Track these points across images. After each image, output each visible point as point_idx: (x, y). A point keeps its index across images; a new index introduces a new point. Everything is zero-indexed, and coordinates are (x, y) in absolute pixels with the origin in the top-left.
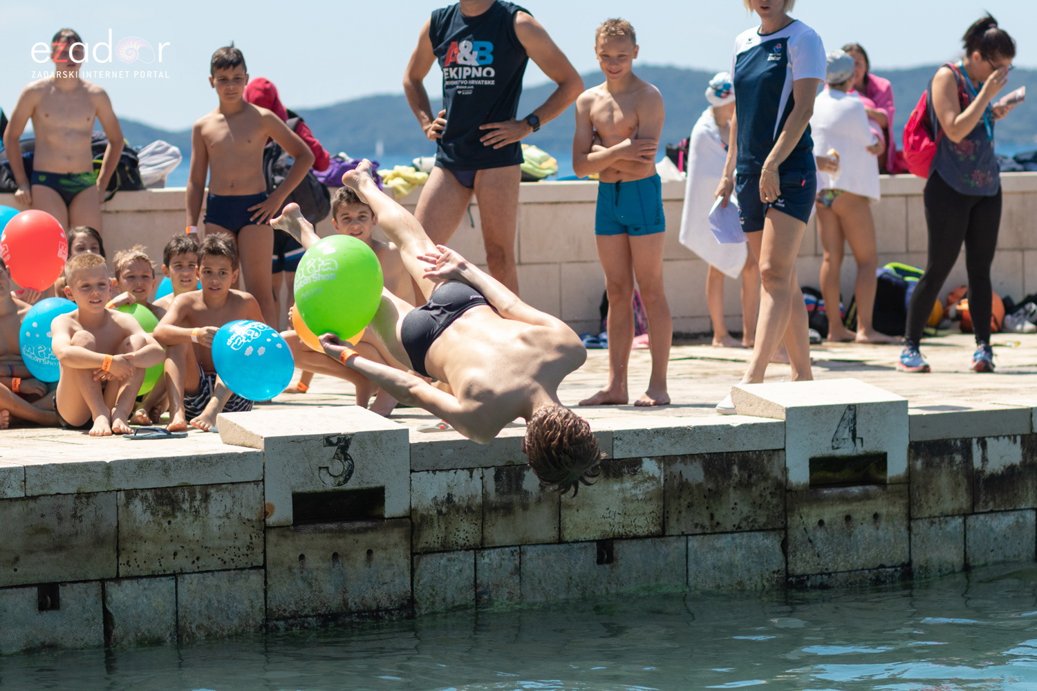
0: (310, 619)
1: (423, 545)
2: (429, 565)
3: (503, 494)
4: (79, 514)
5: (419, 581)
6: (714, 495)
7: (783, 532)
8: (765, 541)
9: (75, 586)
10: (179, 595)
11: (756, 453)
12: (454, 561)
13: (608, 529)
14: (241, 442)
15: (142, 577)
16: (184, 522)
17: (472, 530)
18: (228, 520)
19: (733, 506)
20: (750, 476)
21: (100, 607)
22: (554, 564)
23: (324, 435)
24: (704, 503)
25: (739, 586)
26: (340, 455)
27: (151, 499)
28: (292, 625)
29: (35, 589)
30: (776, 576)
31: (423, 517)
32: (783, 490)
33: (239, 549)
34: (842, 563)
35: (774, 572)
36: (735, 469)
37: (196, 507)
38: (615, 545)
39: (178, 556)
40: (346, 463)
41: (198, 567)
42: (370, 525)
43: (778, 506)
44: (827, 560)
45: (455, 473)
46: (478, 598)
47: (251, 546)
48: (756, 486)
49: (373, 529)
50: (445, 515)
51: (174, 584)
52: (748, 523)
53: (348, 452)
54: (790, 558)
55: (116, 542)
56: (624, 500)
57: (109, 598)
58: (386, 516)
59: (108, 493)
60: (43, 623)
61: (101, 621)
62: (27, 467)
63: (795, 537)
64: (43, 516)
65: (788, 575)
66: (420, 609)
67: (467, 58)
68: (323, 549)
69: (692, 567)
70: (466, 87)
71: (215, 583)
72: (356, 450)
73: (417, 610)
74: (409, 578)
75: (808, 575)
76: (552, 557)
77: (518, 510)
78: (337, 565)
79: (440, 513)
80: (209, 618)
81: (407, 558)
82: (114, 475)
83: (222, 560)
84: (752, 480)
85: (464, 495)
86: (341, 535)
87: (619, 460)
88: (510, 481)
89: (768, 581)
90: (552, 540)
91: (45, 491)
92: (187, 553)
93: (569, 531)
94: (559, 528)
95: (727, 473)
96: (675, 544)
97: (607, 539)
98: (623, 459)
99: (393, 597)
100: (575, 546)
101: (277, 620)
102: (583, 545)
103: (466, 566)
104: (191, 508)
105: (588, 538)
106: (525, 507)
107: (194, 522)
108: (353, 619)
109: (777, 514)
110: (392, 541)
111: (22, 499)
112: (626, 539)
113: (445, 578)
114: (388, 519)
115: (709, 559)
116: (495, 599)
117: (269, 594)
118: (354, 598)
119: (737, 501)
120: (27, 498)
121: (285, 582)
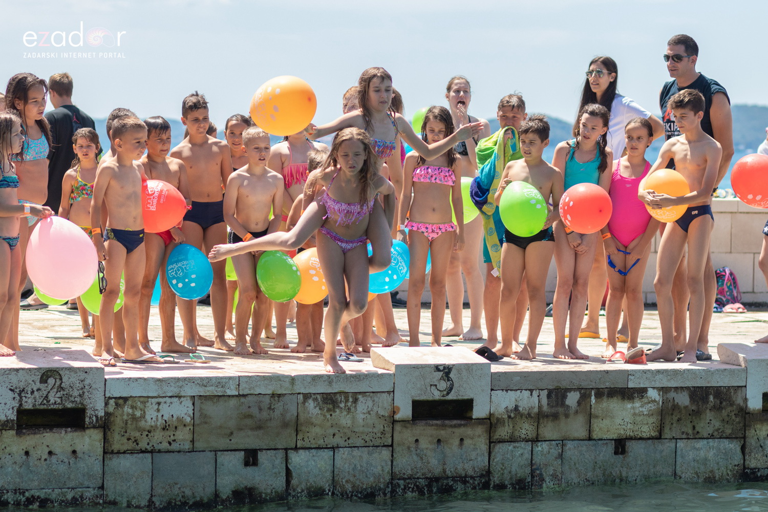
0: (421, 480)
1: (498, 437)
2: (502, 450)
3: (552, 407)
4: (272, 407)
5: (494, 459)
6: (696, 414)
7: (743, 440)
8: (730, 445)
9: (268, 451)
10: (335, 461)
11: (726, 388)
12: (518, 448)
13: (622, 432)
14: (383, 367)
15: (312, 448)
16: (341, 415)
17: (531, 429)
18: (369, 416)
19: (709, 421)
20: (721, 403)
21: (284, 465)
22: (585, 453)
23: (434, 365)
24: (689, 419)
25: (711, 473)
26: (445, 378)
27: (319, 400)
28: (409, 483)
29: (243, 453)
30: (736, 468)
31: (498, 419)
32: (744, 412)
33: (376, 434)
35: (735, 466)
36: (711, 398)
37: (349, 406)
38: (627, 443)
39: (336, 436)
40: (449, 383)
41: (349, 444)
42: (463, 422)
43: (739, 423)
45: (521, 392)
46: (533, 472)
47: (384, 432)
48: (725, 409)
49: (464, 425)
50: (513, 418)
51: (332, 453)
52: (719, 433)
53: (450, 376)
54: (747, 457)
55: (296, 425)
56: (634, 414)
57: (290, 461)
58: (474, 417)
59: (292, 395)
60: (247, 474)
61: (284, 474)
62: (241, 376)
63: (751, 444)
64: (249, 407)
65: (745, 468)
66: (495, 478)
68: (431, 436)
69: (679, 460)
71: (359, 454)
72: (455, 375)
73: (491, 478)
74: (487, 458)
75: (759, 469)
76: (584, 448)
77: (562, 418)
78: (440, 447)
79: (509, 417)
80: (355, 476)
81: (487, 445)
82: (297, 384)
83: (365, 440)
84: (723, 406)
85: (526, 406)
86: (443, 428)
87: (632, 388)
89: (731, 471)
90: (584, 438)
91: (252, 392)
92: (342, 435)
93: (596, 433)
94: (590, 431)
95: (705, 400)
96: (668, 444)
97: (621, 439)
98: (635, 388)
99: (476, 469)
100: (600, 442)
101: (399, 479)
102: (605, 442)
103: (526, 451)
104: (345, 406)
105: (609, 437)
106: (567, 416)
107: (347, 415)
108: (449, 481)
109: (739, 428)
110: (477, 434)
111: (236, 396)
112: (634, 439)
113: (511, 459)
114: (475, 419)
115: (691, 455)
116: (544, 474)
117: (394, 463)
118: (450, 468)
119: (711, 418)
120: (239, 396)
121: (405, 456)
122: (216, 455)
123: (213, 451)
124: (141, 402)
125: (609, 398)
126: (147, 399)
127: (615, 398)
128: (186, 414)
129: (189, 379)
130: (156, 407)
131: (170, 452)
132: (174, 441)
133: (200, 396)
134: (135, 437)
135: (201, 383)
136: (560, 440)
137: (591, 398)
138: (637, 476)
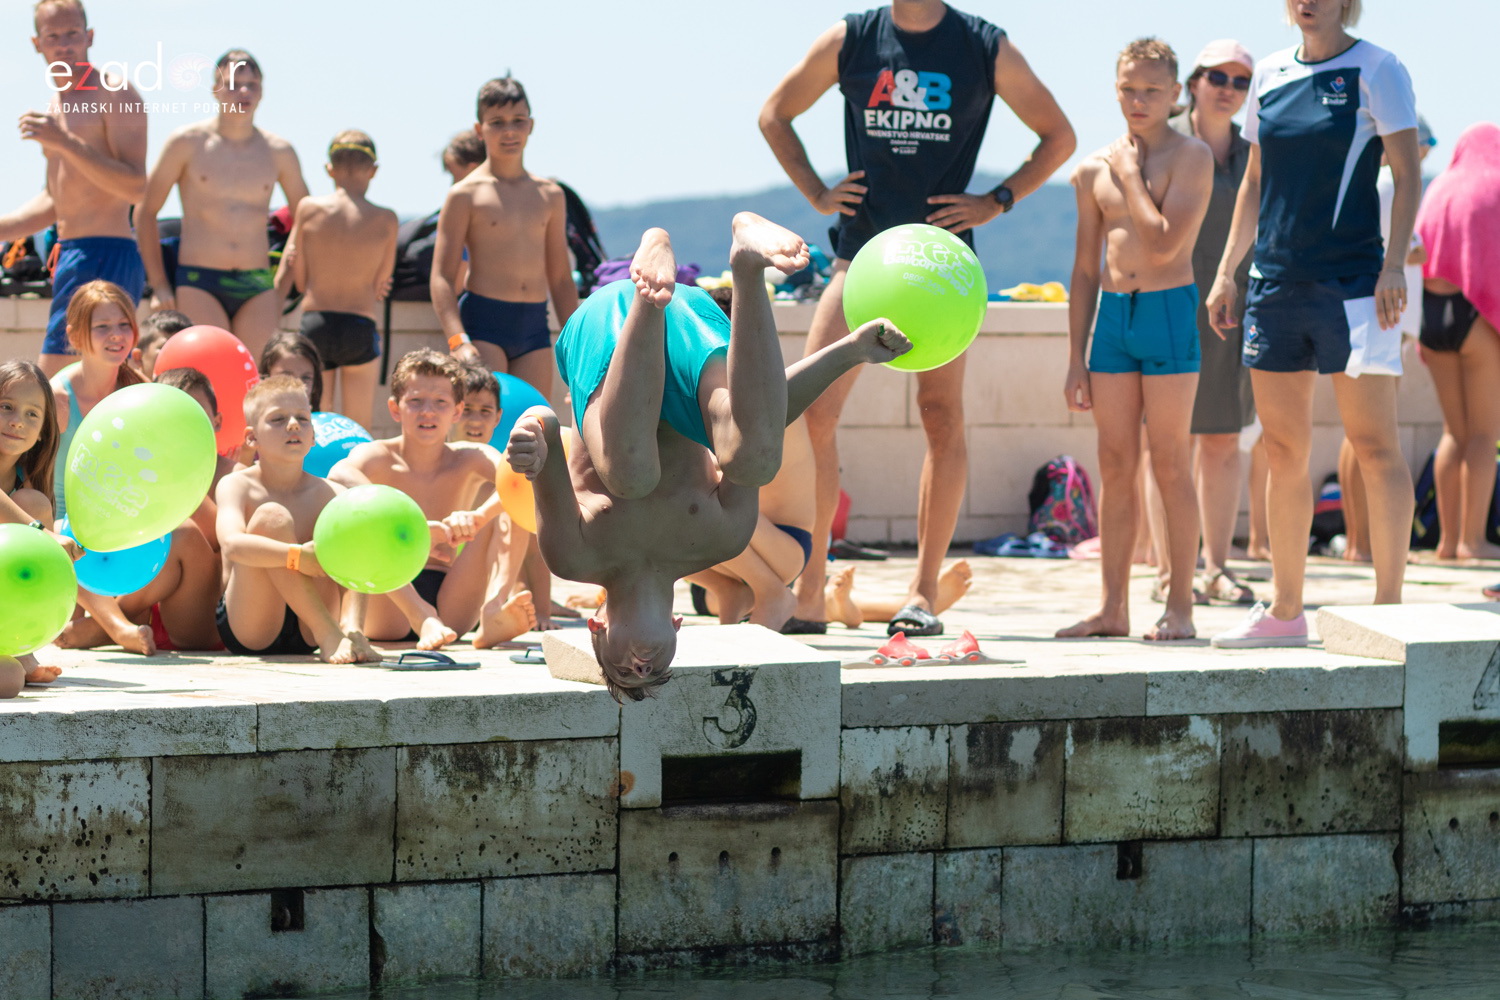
0: (683, 953)
1: (858, 843)
2: (866, 874)
3: (978, 766)
4: (337, 782)
5: (848, 898)
6: (1296, 776)
7: (1397, 836)
8: (1370, 849)
9: (328, 893)
10: (486, 912)
11: (1360, 714)
12: (903, 868)
13: (1135, 824)
14: (583, 676)
15: (430, 882)
16: (497, 798)
17: (931, 822)
18: (563, 797)
19: (1324, 793)
20: (1350, 748)
21: (365, 927)
22: (1052, 878)
23: (712, 668)
24: (1280, 787)
25: (1329, 917)
26: (736, 700)
27: (447, 760)
28: (656, 963)
29: (268, 898)
30: (1384, 903)
31: (858, 800)
32: (1399, 770)
33: (579, 841)
34: (1483, 887)
35: (1381, 898)
36: (1328, 737)
37: (517, 775)
38: (1144, 850)
39: (485, 851)
40: (745, 713)
41: (516, 869)
42: (778, 809)
43: (1390, 795)
44: (1462, 881)
46: (936, 925)
47: (597, 837)
48: (1359, 764)
49: (782, 816)
50: (890, 797)
51: (479, 894)
52: (1345, 820)
53: (749, 695)
54: (1406, 877)
55: (392, 826)
56: (1161, 780)
57: (380, 914)
58: (803, 796)
59: (384, 749)
60: (278, 950)
61: (367, 949)
62: (262, 705)
63: (1415, 845)
64: (283, 783)
65: (1402, 903)
66: (849, 942)
67: (908, 96)
68: (706, 845)
69: (1260, 887)
70: (905, 142)
71: (541, 894)
72: (760, 692)
73: (844, 943)
74: (834, 895)
75: (1432, 904)
76: (1050, 866)
77: (1001, 791)
78: (726, 870)
79: (883, 793)
80: (531, 949)
81: (832, 862)
82: (394, 722)
83: (553, 859)
84: (1353, 755)
85: (920, 766)
86: (734, 824)
87: (1155, 717)
88: (991, 745)
89: (1372, 911)
90: (1051, 839)
91: (288, 744)
92: (501, 847)
93: (1076, 827)
94: (1062, 822)
95: (1314, 742)
96: (1235, 851)
97: (1133, 841)
98: (1161, 717)
99: (809, 922)
100: (1086, 850)
101: (633, 953)
102: (1097, 848)
103: (921, 876)
104: (508, 776)
105: (1105, 837)
106: (1012, 788)
107: (511, 798)
108: (748, 955)
109: (1389, 808)
110: (810, 836)
111: (252, 755)
112: (1162, 841)
113: (888, 895)
114: (805, 800)
115: (1286, 876)
116: (962, 930)
117: (623, 914)
118: (751, 923)
119: (1329, 786)
120: (259, 755)
121: (647, 896)
122: (204, 907)
123: (198, 895)
124: (25, 776)
125: (1106, 742)
126: (37, 767)
127: (1119, 742)
128: (131, 804)
129: (140, 716)
130: (61, 786)
131: (95, 900)
132: (104, 871)
133: (166, 757)
134: (10, 865)
135: (168, 724)
136: (996, 847)
137: (1065, 744)
138: (1168, 930)
